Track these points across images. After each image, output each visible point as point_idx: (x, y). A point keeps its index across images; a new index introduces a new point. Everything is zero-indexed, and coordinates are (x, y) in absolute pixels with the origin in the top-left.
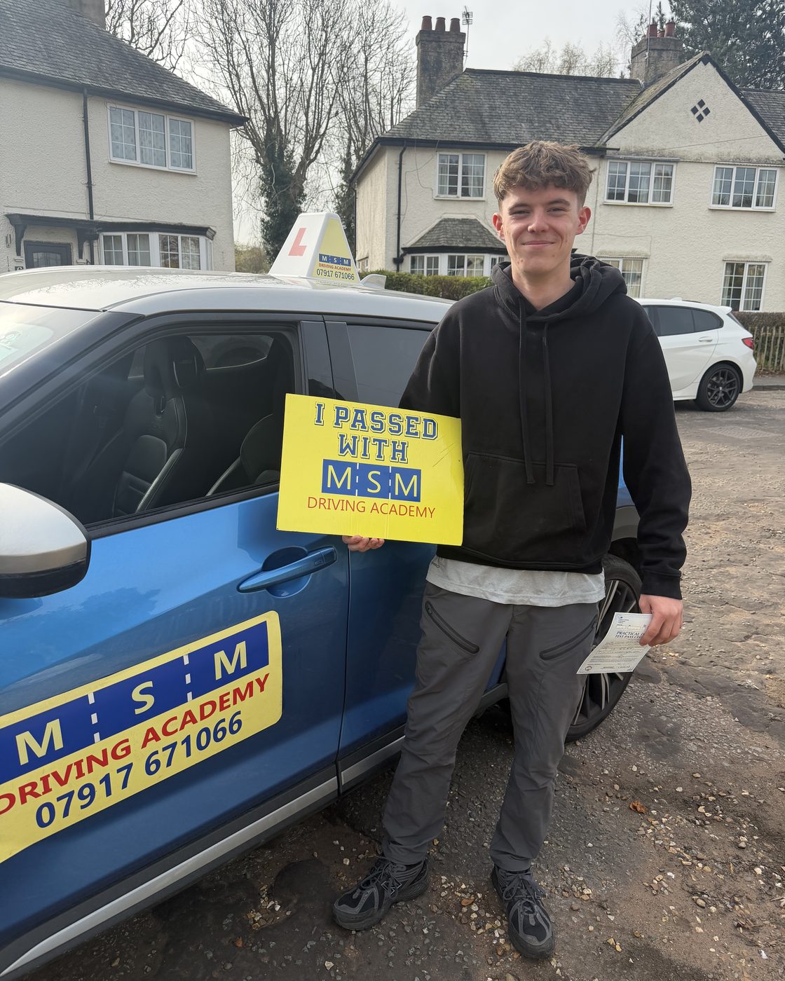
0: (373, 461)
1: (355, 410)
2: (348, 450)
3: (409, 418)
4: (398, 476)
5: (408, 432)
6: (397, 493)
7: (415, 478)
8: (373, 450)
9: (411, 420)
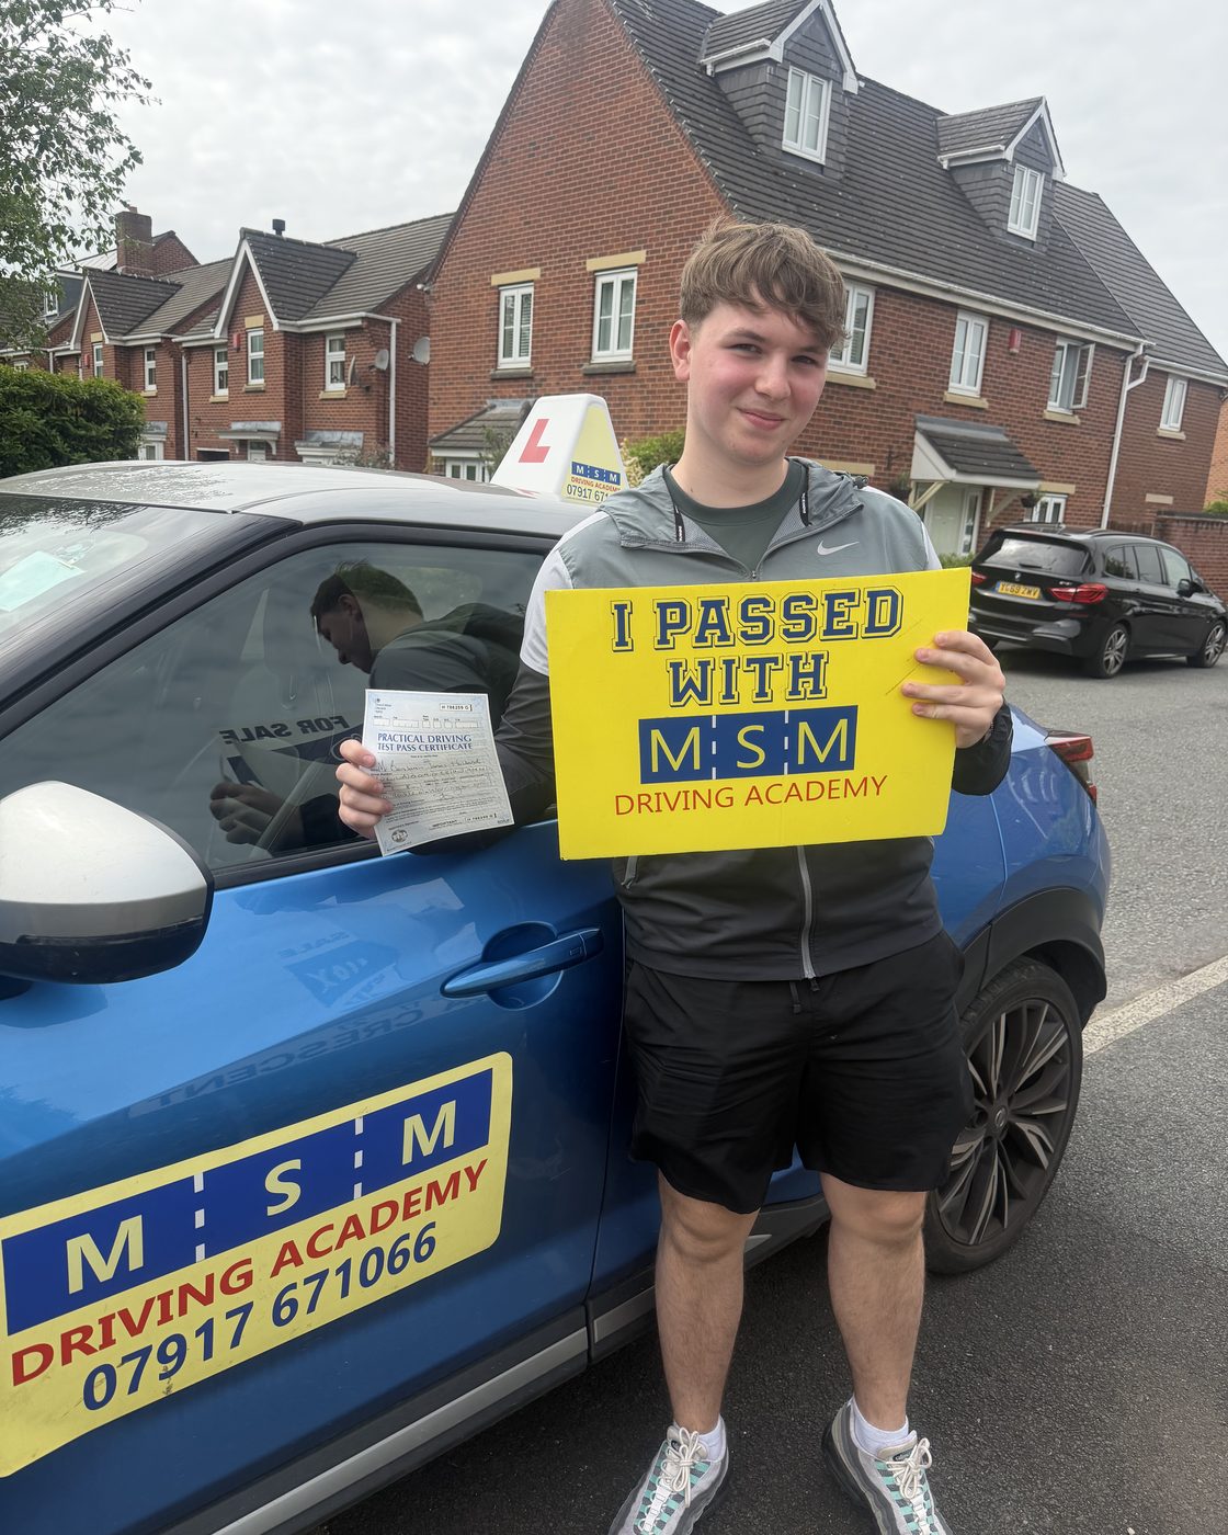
0: (747, 704)
1: (703, 603)
2: (691, 692)
3: (831, 598)
4: (804, 727)
5: (829, 631)
6: (801, 761)
7: (843, 724)
8: (747, 682)
9: (837, 602)
